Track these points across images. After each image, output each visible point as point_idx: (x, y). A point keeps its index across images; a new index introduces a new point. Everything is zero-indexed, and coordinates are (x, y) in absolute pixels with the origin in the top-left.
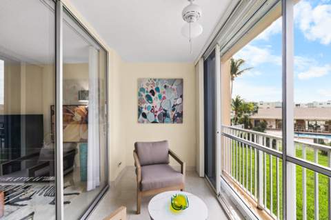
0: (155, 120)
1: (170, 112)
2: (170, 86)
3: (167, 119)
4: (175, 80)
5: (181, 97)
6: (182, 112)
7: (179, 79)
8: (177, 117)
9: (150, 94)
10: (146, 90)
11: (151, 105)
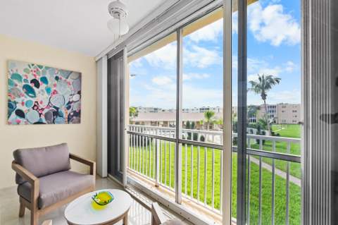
0: (41, 119)
1: (63, 110)
2: (64, 79)
3: (58, 119)
4: (71, 72)
5: (79, 93)
6: (80, 111)
7: (76, 73)
8: (73, 116)
9: (32, 85)
10: (24, 78)
11: (34, 100)
